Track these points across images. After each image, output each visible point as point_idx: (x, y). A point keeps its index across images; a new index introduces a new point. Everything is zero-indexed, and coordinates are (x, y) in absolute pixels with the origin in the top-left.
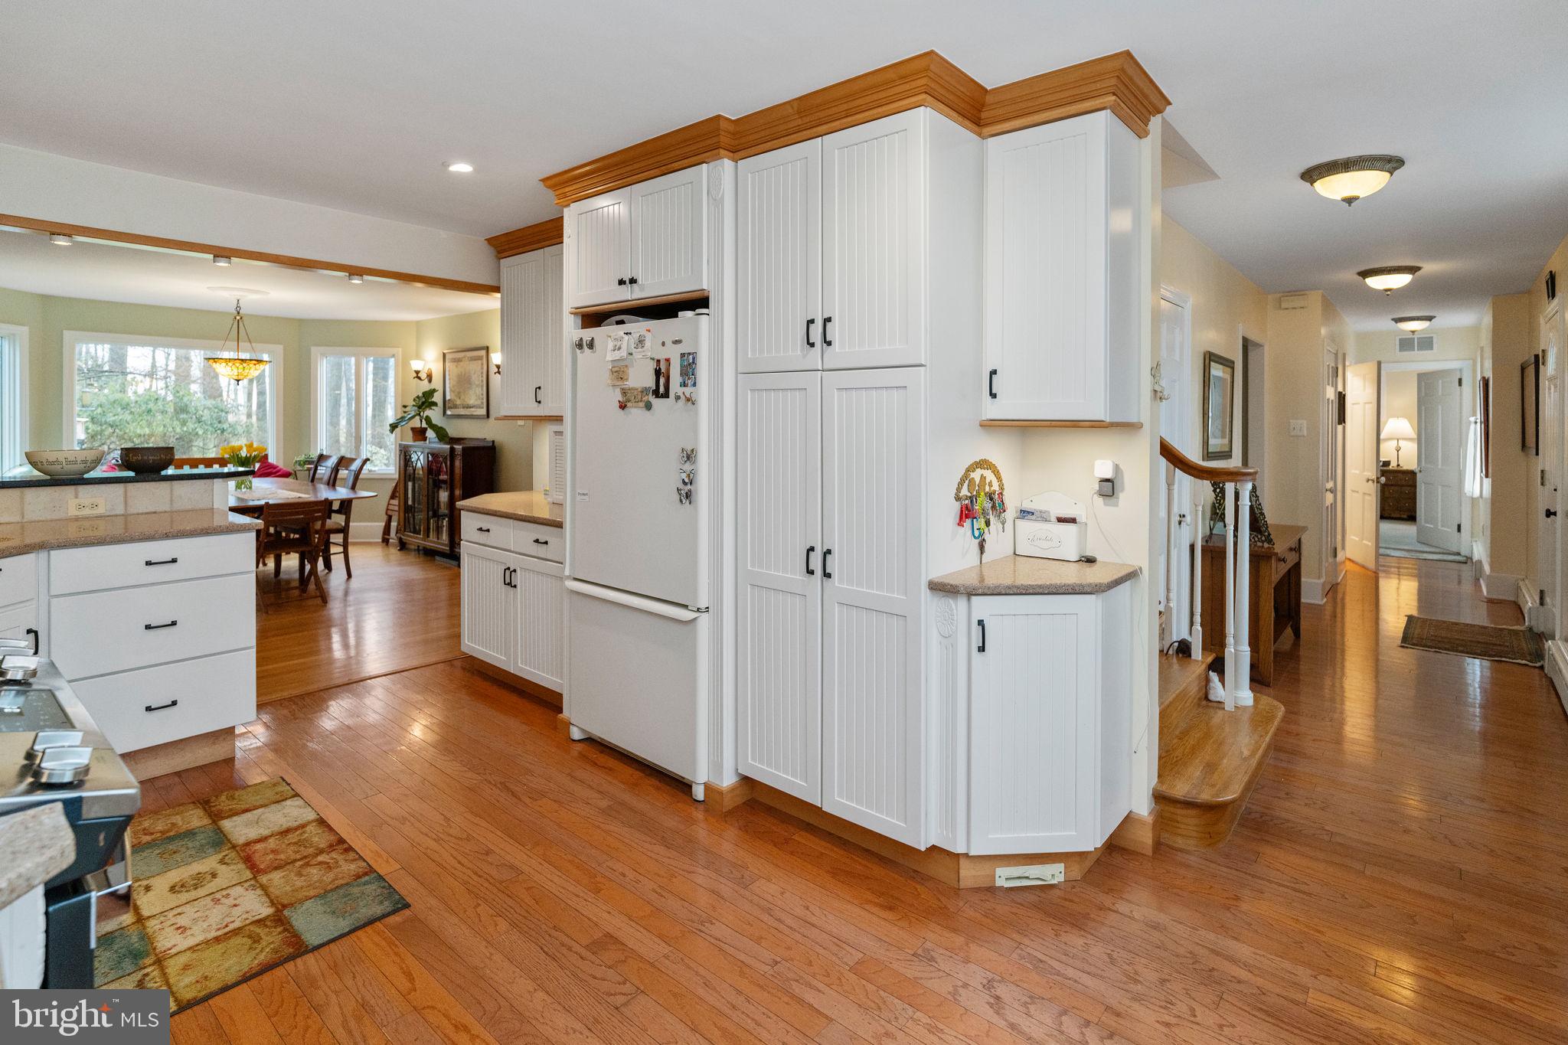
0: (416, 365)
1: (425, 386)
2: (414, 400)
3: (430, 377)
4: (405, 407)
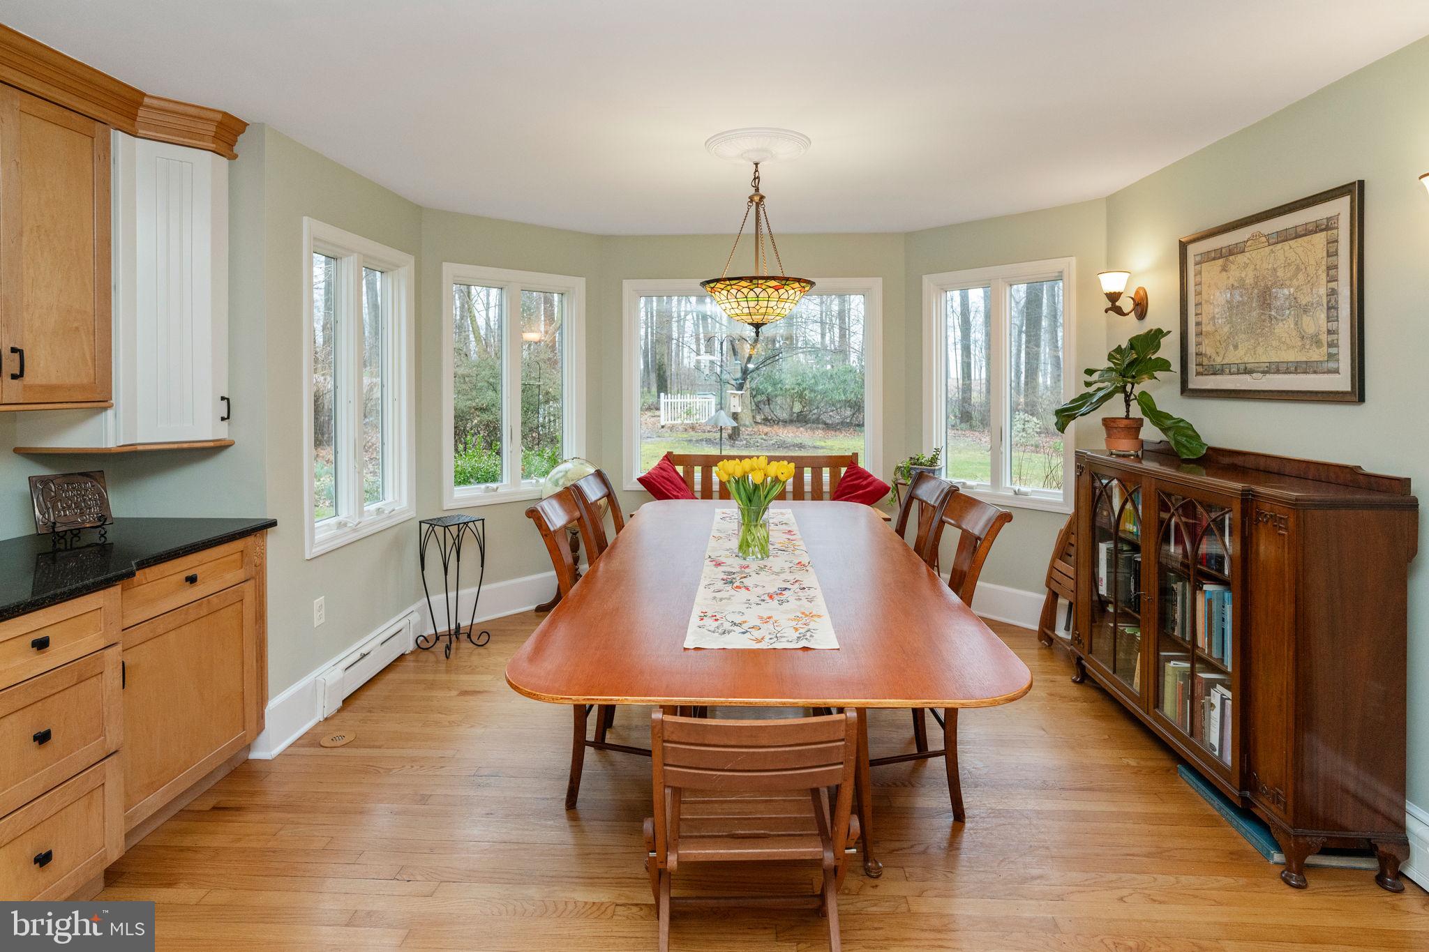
0: (1112, 282)
1: (1130, 328)
2: (1110, 357)
3: (1141, 309)
4: (1089, 372)
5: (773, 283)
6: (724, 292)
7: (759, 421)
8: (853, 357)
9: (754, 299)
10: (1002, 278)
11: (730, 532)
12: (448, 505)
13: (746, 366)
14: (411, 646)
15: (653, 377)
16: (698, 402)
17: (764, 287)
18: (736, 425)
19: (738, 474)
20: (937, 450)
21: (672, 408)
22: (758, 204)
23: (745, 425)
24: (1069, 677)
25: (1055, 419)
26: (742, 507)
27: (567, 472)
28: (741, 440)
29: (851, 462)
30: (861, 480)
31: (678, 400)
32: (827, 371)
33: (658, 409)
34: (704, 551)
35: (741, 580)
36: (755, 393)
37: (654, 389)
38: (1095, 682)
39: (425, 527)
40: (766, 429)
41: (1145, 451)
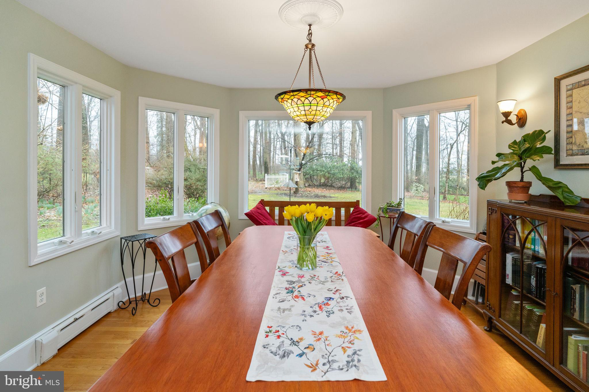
0: (505, 106)
3: (522, 121)
4: (499, 155)
5: (320, 94)
6: (290, 101)
7: (307, 186)
8: (345, 160)
9: (308, 105)
10: (436, 110)
11: (292, 247)
12: (140, 228)
13: (301, 162)
14: (116, 307)
15: (263, 168)
16: (281, 178)
17: (315, 96)
18: (297, 187)
19: (298, 214)
20: (401, 199)
21: (270, 180)
22: (310, 50)
23: (301, 188)
24: (483, 327)
25: (477, 183)
26: (300, 236)
27: (207, 210)
28: (299, 194)
29: (356, 204)
30: (362, 214)
31: (273, 177)
32: (335, 165)
33: (264, 181)
34: (276, 263)
35: (299, 289)
36: (305, 174)
37: (263, 173)
38: (499, 331)
39: (123, 241)
40: (309, 189)
41: (533, 200)
